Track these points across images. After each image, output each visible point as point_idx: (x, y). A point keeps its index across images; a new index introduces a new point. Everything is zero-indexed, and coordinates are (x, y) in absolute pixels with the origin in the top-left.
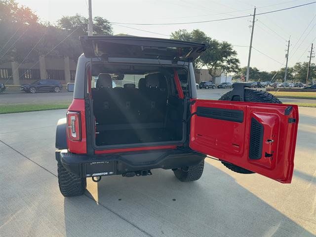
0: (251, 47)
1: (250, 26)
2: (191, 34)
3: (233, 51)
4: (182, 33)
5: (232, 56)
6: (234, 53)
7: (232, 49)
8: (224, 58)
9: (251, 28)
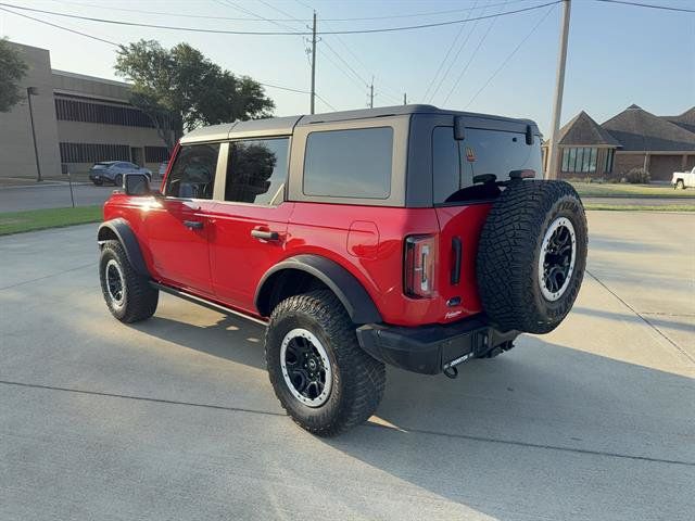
0: (313, 94)
1: (309, 51)
2: (173, 52)
3: (265, 99)
4: (148, 49)
5: (264, 110)
6: (269, 104)
7: (262, 96)
8: (249, 114)
9: (311, 54)
